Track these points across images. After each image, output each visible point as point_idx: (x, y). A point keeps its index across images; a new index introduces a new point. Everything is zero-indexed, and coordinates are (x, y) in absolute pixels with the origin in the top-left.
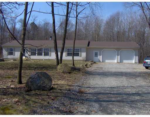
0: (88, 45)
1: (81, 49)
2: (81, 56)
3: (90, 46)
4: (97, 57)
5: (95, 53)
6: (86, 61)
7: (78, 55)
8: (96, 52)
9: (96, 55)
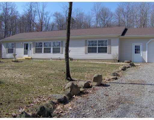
0: (123, 34)
1: (110, 40)
2: (110, 53)
3: (126, 36)
4: (139, 53)
5: (136, 46)
6: (119, 61)
7: (106, 52)
8: (137, 44)
9: (137, 50)
